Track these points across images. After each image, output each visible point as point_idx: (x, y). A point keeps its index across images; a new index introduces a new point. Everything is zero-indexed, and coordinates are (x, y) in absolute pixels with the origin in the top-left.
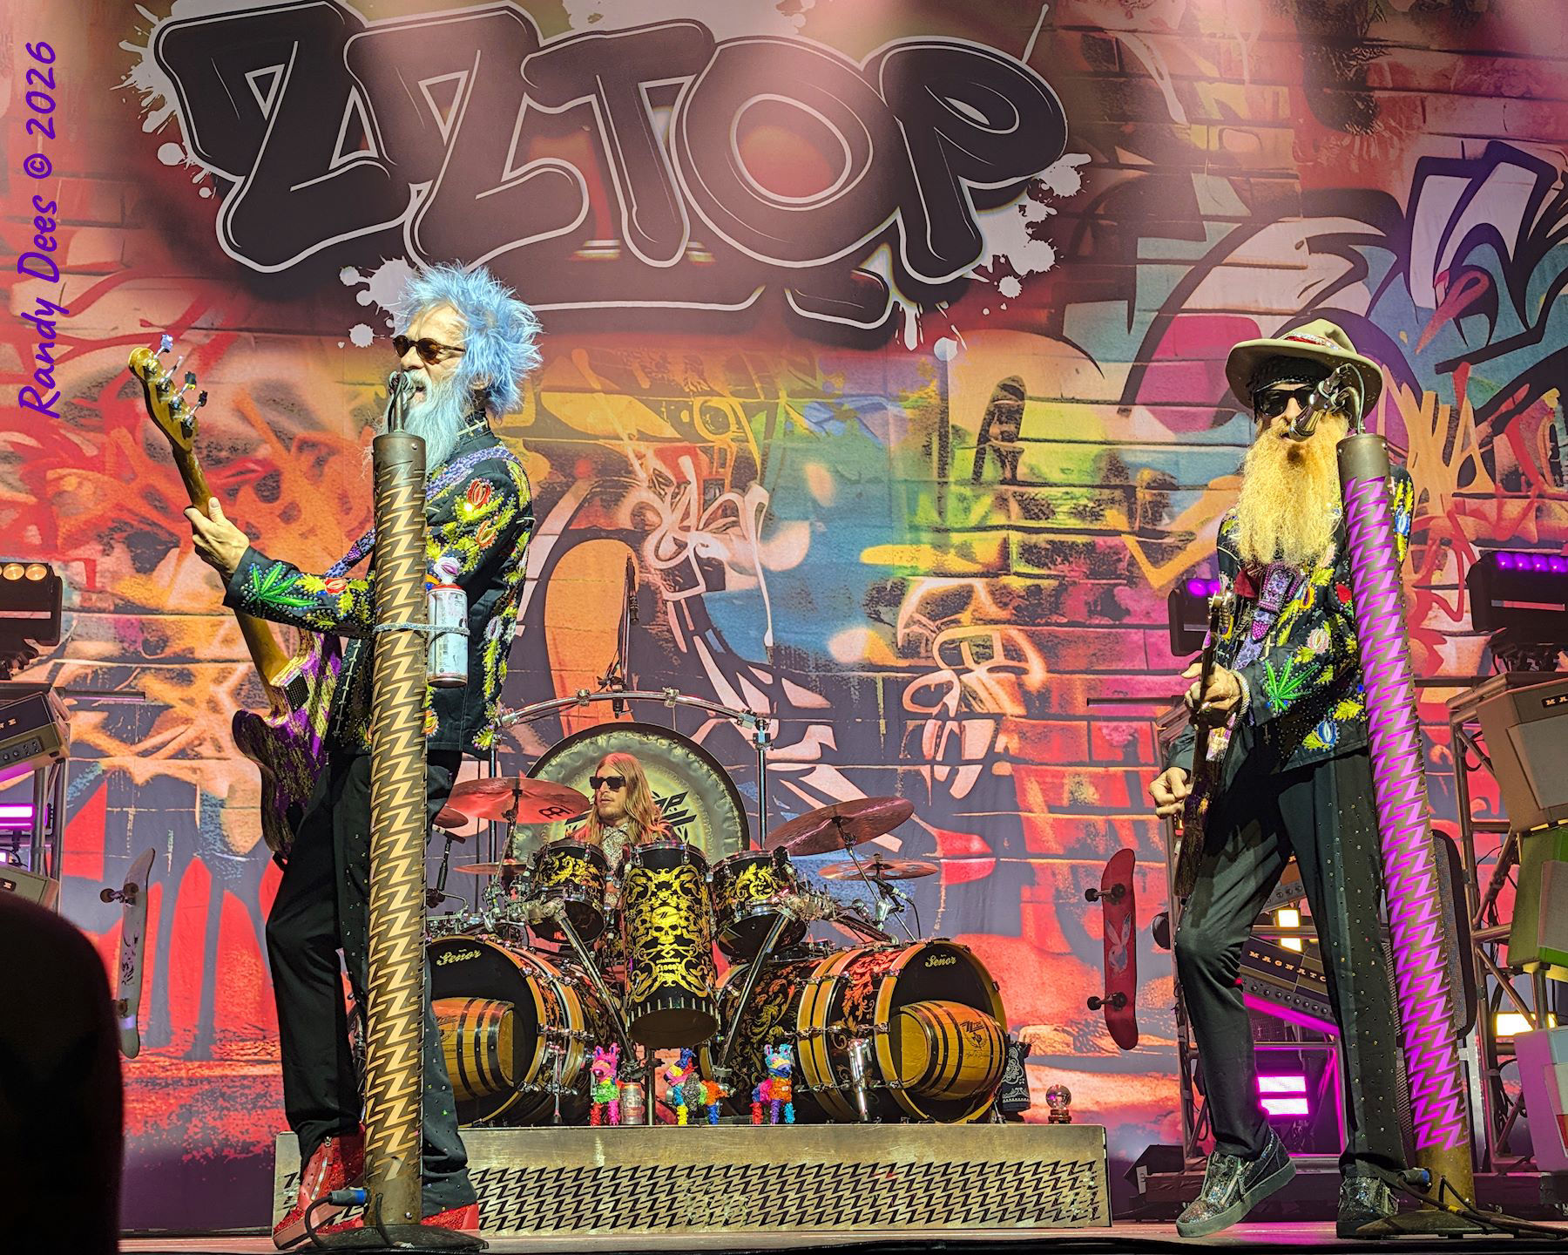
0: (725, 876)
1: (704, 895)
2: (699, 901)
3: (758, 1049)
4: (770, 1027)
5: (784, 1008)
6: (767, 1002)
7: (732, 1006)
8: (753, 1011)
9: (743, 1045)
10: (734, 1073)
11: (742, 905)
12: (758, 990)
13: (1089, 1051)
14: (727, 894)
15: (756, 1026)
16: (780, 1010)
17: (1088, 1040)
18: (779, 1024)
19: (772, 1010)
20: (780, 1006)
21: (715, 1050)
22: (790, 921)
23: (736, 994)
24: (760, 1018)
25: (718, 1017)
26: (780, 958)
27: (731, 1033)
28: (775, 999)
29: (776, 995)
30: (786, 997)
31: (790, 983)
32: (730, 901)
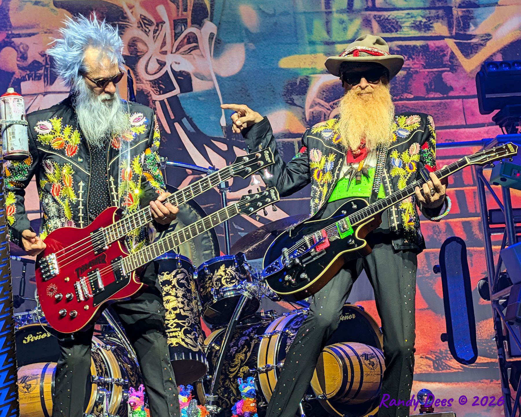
0: (206, 274)
1: (193, 287)
2: (189, 291)
3: (234, 382)
4: (240, 367)
5: (249, 354)
6: (237, 352)
7: (215, 356)
8: (229, 358)
9: (224, 380)
10: (219, 398)
11: (218, 292)
12: (232, 344)
13: (443, 369)
14: (207, 285)
15: (232, 367)
16: (246, 356)
17: (442, 362)
18: (246, 365)
19: (241, 356)
20: (246, 353)
21: (207, 384)
22: (249, 299)
23: (218, 348)
24: (234, 362)
25: (207, 363)
26: (243, 324)
27: (216, 374)
28: (242, 349)
29: (243, 347)
30: (249, 347)
31: (252, 339)
32: (210, 289)
